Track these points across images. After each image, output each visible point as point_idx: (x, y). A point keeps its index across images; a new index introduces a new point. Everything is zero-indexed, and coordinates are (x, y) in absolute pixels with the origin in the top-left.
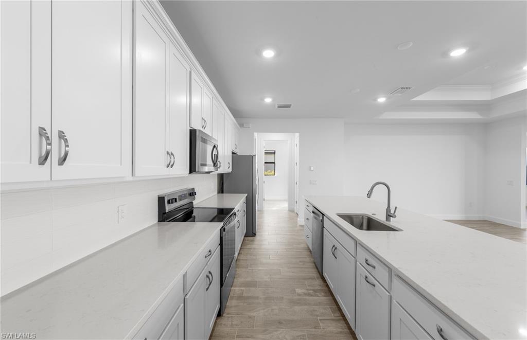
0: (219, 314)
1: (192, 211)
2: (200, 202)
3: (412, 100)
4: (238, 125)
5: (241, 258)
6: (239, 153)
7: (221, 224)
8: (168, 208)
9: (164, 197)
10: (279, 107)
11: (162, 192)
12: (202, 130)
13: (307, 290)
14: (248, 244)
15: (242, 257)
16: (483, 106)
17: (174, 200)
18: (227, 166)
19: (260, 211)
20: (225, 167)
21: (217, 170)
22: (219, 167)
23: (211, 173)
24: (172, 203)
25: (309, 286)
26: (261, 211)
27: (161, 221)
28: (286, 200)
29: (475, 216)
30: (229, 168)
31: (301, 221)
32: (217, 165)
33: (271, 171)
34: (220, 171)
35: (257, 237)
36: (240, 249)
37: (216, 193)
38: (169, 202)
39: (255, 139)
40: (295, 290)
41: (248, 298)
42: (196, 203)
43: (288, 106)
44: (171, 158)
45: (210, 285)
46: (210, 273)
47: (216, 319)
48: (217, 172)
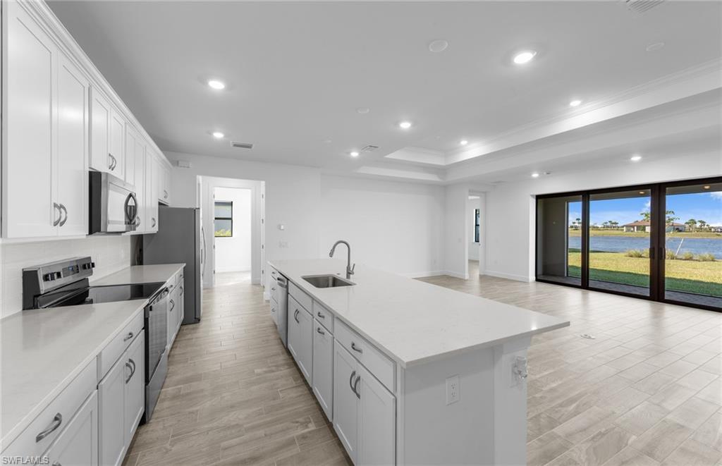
0: (143, 422)
1: (88, 291)
2: (102, 279)
3: (387, 156)
4: (170, 164)
5: (176, 353)
6: (171, 203)
7: (146, 301)
8: (44, 286)
9: (36, 272)
10: (235, 145)
11: (30, 264)
12: (109, 171)
13: (270, 367)
14: (188, 334)
15: (177, 351)
16: (441, 171)
17: (55, 275)
18: (151, 223)
19: (207, 289)
20: (147, 224)
21: (135, 230)
22: (138, 225)
23: (123, 234)
24: (53, 279)
25: (271, 363)
26: (210, 289)
27: (27, 309)
28: (248, 271)
29: (438, 272)
30: (153, 226)
31: (267, 295)
32: (134, 223)
33: (227, 230)
34: (140, 230)
35: (203, 324)
36: (175, 342)
37: (129, 264)
38: (46, 278)
39: (199, 184)
40: (254, 372)
41: (188, 394)
42: (92, 280)
43: (249, 147)
44: (61, 213)
45: (131, 376)
46: (131, 361)
47: (137, 429)
48: (133, 233)
